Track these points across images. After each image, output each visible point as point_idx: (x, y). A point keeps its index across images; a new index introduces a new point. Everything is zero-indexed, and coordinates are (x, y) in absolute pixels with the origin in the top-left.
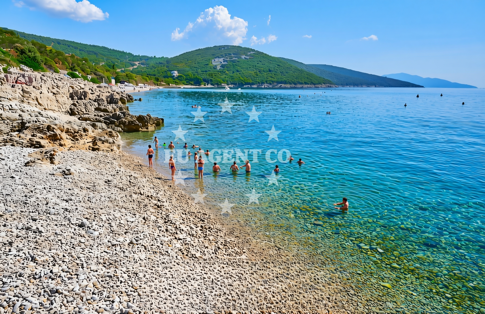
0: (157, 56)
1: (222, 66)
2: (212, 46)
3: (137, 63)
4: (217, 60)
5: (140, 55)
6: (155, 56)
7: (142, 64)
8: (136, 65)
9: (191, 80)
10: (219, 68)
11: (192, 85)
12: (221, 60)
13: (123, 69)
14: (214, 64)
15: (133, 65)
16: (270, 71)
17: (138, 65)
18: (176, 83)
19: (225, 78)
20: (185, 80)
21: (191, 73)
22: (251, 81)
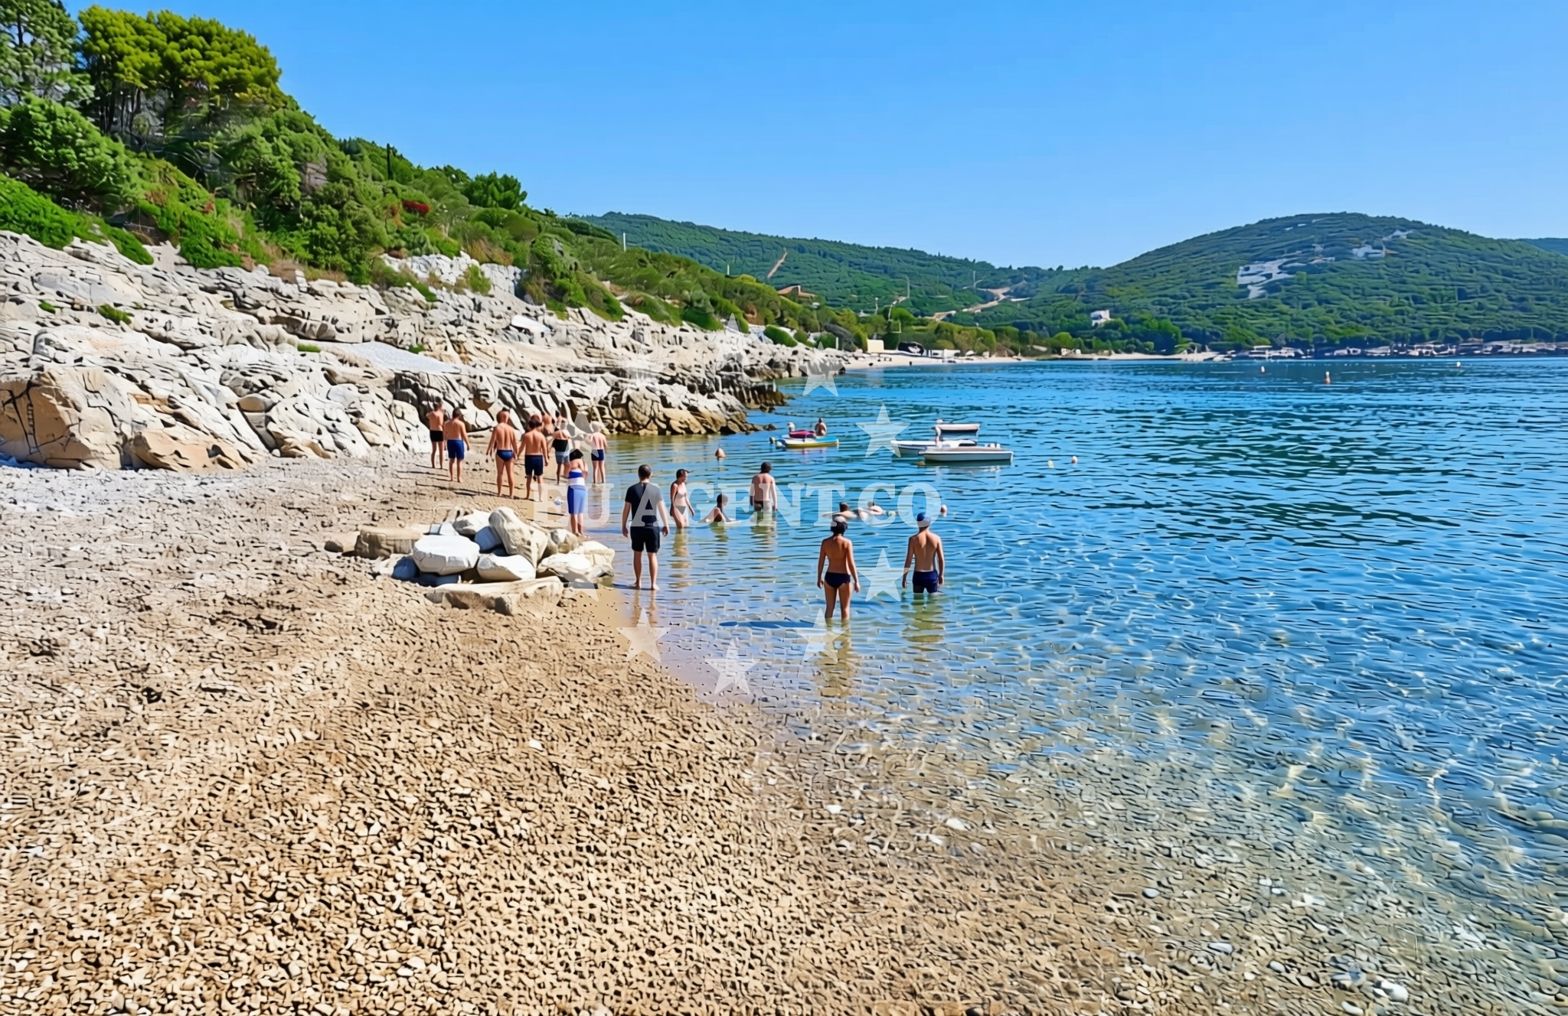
0: (1068, 267)
1: (1272, 288)
2: (1253, 222)
3: (1000, 293)
4: (1254, 267)
5: (1015, 268)
6: (1061, 267)
7: (1017, 293)
8: (995, 298)
9: (1146, 337)
10: (1254, 292)
11: (1142, 351)
12: (1272, 268)
13: (953, 312)
14: (1243, 280)
15: (986, 299)
17: (1002, 297)
18: (1087, 347)
19: (1269, 325)
20: (1125, 336)
21: (1150, 314)
22: (1366, 332)
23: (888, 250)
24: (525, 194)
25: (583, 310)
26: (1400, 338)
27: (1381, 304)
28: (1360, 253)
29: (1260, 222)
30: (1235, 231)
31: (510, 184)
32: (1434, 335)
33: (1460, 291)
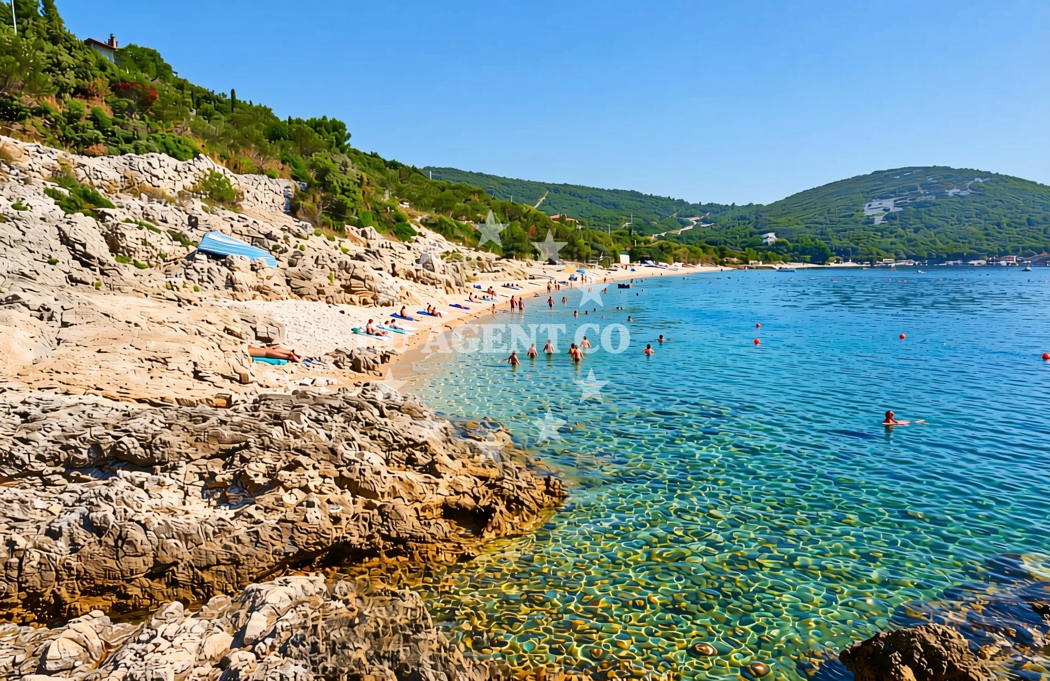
0: (739, 204)
1: (889, 217)
2: (869, 173)
3: (693, 220)
4: (875, 204)
6: (733, 204)
7: (705, 221)
8: (690, 224)
9: (804, 251)
10: (878, 221)
11: (805, 262)
12: (889, 204)
13: (663, 234)
14: (868, 212)
15: (685, 224)
16: (1030, 222)
17: (695, 223)
18: (767, 259)
19: (892, 243)
20: (789, 251)
21: (807, 236)
22: (966, 250)
23: (616, 191)
24: (349, 136)
25: (367, 229)
26: (990, 254)
27: (973, 229)
28: (951, 193)
29: (873, 173)
30: (857, 179)
31: (337, 128)
32: (1015, 251)
33: (1028, 220)
